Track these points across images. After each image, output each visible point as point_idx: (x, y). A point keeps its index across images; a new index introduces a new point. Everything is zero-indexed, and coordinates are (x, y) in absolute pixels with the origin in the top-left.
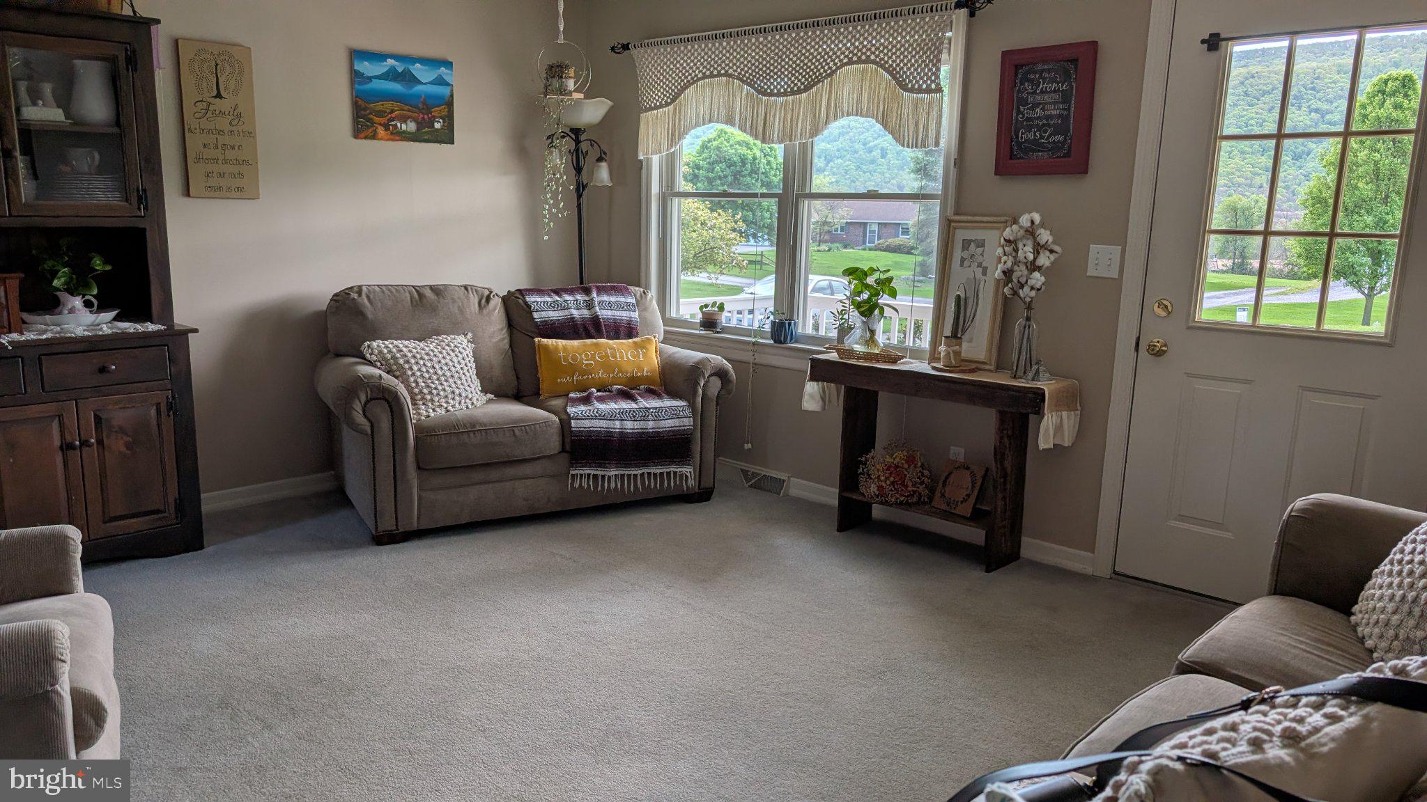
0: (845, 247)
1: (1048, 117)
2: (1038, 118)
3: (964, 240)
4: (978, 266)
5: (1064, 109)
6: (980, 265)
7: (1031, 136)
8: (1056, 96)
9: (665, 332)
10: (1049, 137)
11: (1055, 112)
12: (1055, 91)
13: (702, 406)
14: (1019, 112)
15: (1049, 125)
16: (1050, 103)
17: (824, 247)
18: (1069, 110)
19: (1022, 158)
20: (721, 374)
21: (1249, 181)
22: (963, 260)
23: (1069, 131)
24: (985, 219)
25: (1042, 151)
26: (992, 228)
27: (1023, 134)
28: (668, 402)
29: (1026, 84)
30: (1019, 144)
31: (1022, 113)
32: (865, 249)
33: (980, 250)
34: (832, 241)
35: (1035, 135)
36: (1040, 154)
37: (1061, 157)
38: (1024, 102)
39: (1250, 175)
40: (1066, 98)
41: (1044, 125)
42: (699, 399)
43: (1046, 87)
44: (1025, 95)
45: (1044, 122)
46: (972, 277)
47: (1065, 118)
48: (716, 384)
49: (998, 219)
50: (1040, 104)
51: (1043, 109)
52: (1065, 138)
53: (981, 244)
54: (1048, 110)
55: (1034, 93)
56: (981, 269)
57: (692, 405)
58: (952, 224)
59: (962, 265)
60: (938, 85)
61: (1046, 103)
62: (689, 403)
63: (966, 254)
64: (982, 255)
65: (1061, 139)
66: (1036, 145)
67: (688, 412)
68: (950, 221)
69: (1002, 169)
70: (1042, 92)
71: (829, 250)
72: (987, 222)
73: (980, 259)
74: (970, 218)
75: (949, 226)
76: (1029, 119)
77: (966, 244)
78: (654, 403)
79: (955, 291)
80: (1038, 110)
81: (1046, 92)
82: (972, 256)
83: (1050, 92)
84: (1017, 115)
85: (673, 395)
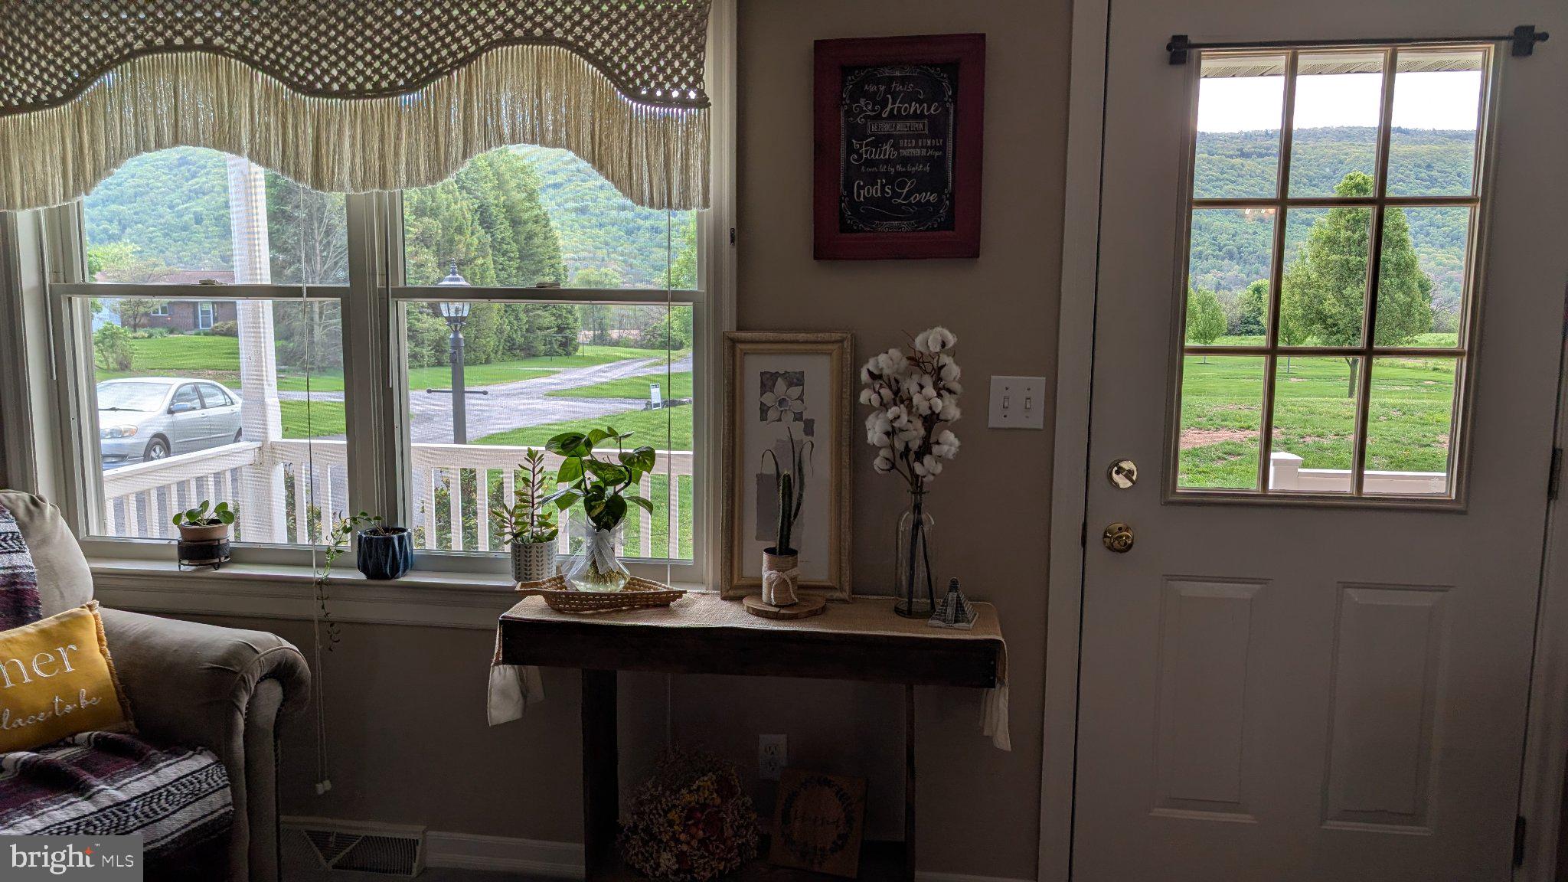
0: (171, 332)
1: (906, 161)
2: (887, 162)
3: (762, 374)
4: (795, 419)
5: (936, 148)
6: (798, 417)
7: (875, 192)
8: (919, 126)
9: (96, 574)
10: (908, 197)
11: (917, 152)
12: (916, 116)
13: (246, 752)
14: (851, 150)
15: (908, 175)
16: (909, 137)
17: (141, 333)
18: (943, 148)
19: (862, 230)
20: (282, 672)
21: (591, 255)
22: (764, 410)
23: (947, 183)
24: (802, 336)
25: (900, 219)
26: (817, 353)
27: (860, 187)
28: (170, 771)
29: (862, 101)
30: (854, 206)
31: (857, 152)
32: (198, 334)
33: (795, 391)
34: (152, 326)
35: (883, 191)
36: (895, 223)
37: (933, 229)
38: (856, 132)
39: (592, 249)
40: (936, 129)
41: (898, 174)
42: (239, 742)
43: (899, 108)
44: (860, 120)
45: (899, 168)
46: (786, 439)
47: (938, 164)
48: (273, 694)
49: (826, 336)
50: (889, 136)
51: (895, 146)
52: (939, 197)
53: (796, 380)
54: (904, 148)
55: (878, 117)
56: (802, 424)
57: (224, 758)
58: (740, 346)
59: (763, 418)
60: (700, 93)
61: (902, 137)
62: (219, 756)
63: (769, 399)
64: (801, 398)
65: (933, 198)
66: (884, 208)
67: (219, 777)
68: (734, 342)
69: (825, 250)
70: (891, 116)
71: (150, 336)
72: (806, 342)
73: (797, 406)
74: (771, 335)
75: (733, 349)
76: (870, 163)
77: (768, 381)
78: (136, 785)
79: (758, 463)
80: (887, 147)
81: (899, 117)
82: (782, 402)
83: (907, 117)
84: (849, 154)
85: (176, 745)
